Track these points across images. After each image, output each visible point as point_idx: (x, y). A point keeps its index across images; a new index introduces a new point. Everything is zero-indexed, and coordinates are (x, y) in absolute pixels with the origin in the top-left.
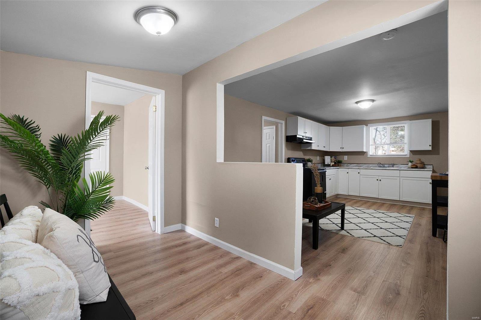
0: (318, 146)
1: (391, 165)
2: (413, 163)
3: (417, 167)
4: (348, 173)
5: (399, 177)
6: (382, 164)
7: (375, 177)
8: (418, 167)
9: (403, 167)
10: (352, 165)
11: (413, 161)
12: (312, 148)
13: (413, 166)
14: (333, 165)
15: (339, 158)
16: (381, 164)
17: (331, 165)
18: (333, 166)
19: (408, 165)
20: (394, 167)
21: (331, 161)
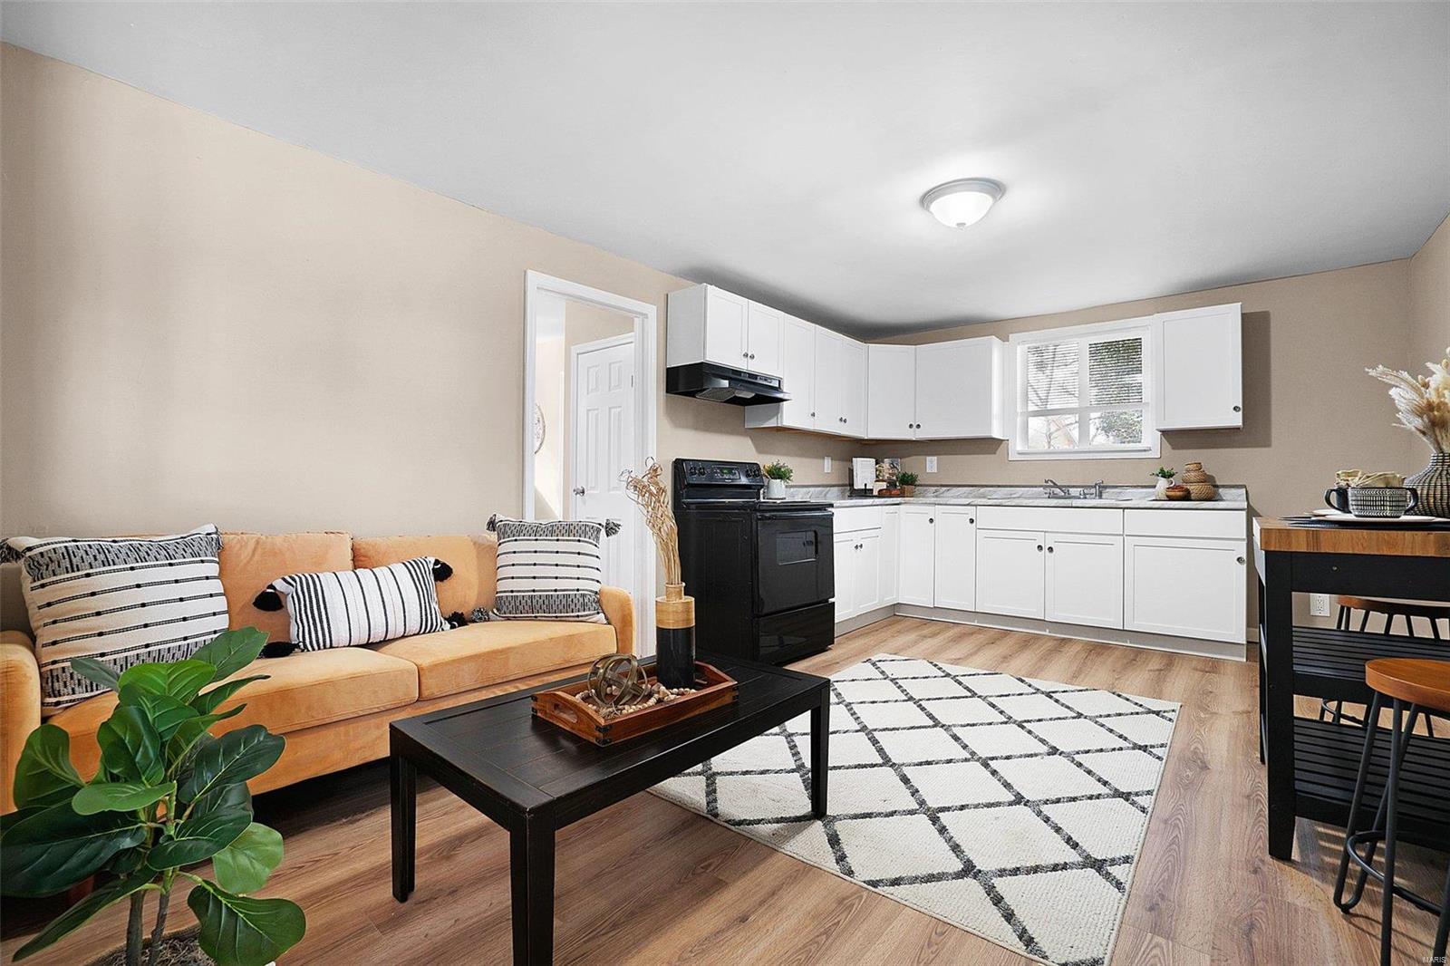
0: (813, 415)
1: (1093, 491)
2: (1172, 479)
3: (1187, 497)
4: (931, 520)
5: (1120, 535)
6: (1060, 487)
7: (1031, 535)
8: (1193, 496)
9: (1138, 497)
10: (955, 490)
11: (1174, 471)
12: (782, 423)
13: (1172, 493)
14: (880, 491)
15: (910, 465)
16: (1055, 485)
17: (875, 493)
18: (881, 494)
19: (1155, 487)
20: (1104, 497)
21: (877, 477)
